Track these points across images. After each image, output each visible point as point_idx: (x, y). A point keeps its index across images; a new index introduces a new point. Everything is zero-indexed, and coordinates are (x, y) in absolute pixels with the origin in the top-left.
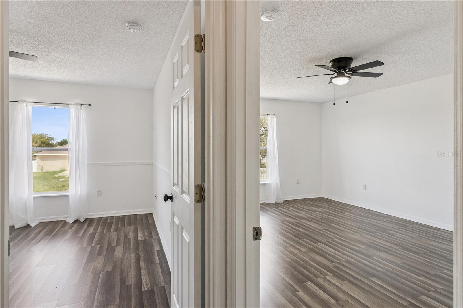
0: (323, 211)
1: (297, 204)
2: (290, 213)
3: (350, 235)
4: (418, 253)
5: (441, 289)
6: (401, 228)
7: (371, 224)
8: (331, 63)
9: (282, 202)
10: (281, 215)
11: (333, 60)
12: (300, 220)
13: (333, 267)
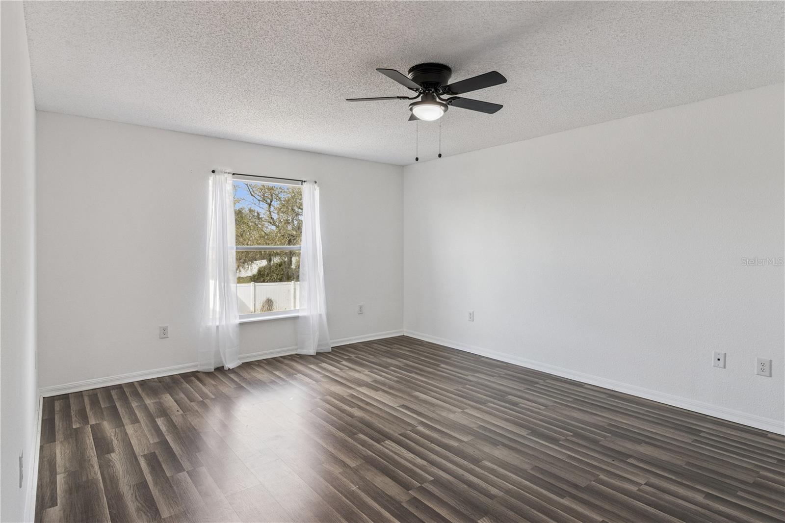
0: (401, 365)
1: (356, 354)
2: (341, 374)
3: (444, 414)
4: (554, 441)
6: (528, 389)
7: (482, 384)
8: (410, 74)
9: (331, 351)
10: (323, 380)
11: (413, 67)
12: (358, 388)
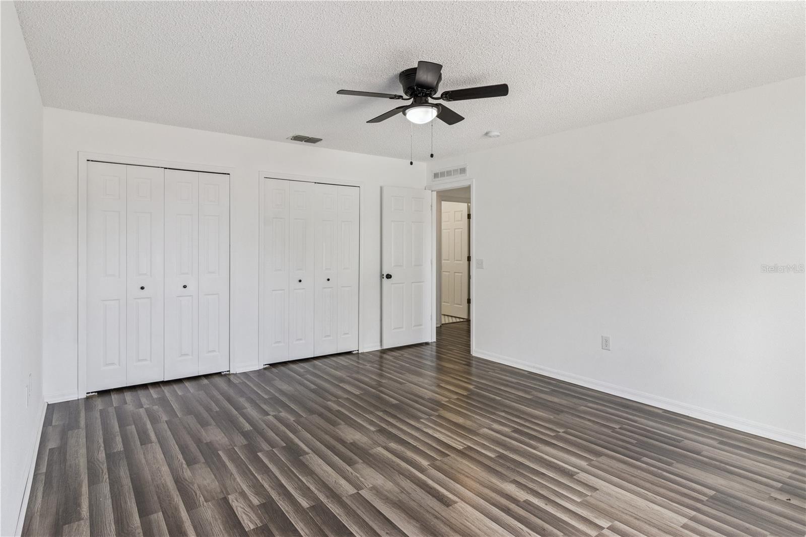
5: (330, 400)
13: (439, 410)
